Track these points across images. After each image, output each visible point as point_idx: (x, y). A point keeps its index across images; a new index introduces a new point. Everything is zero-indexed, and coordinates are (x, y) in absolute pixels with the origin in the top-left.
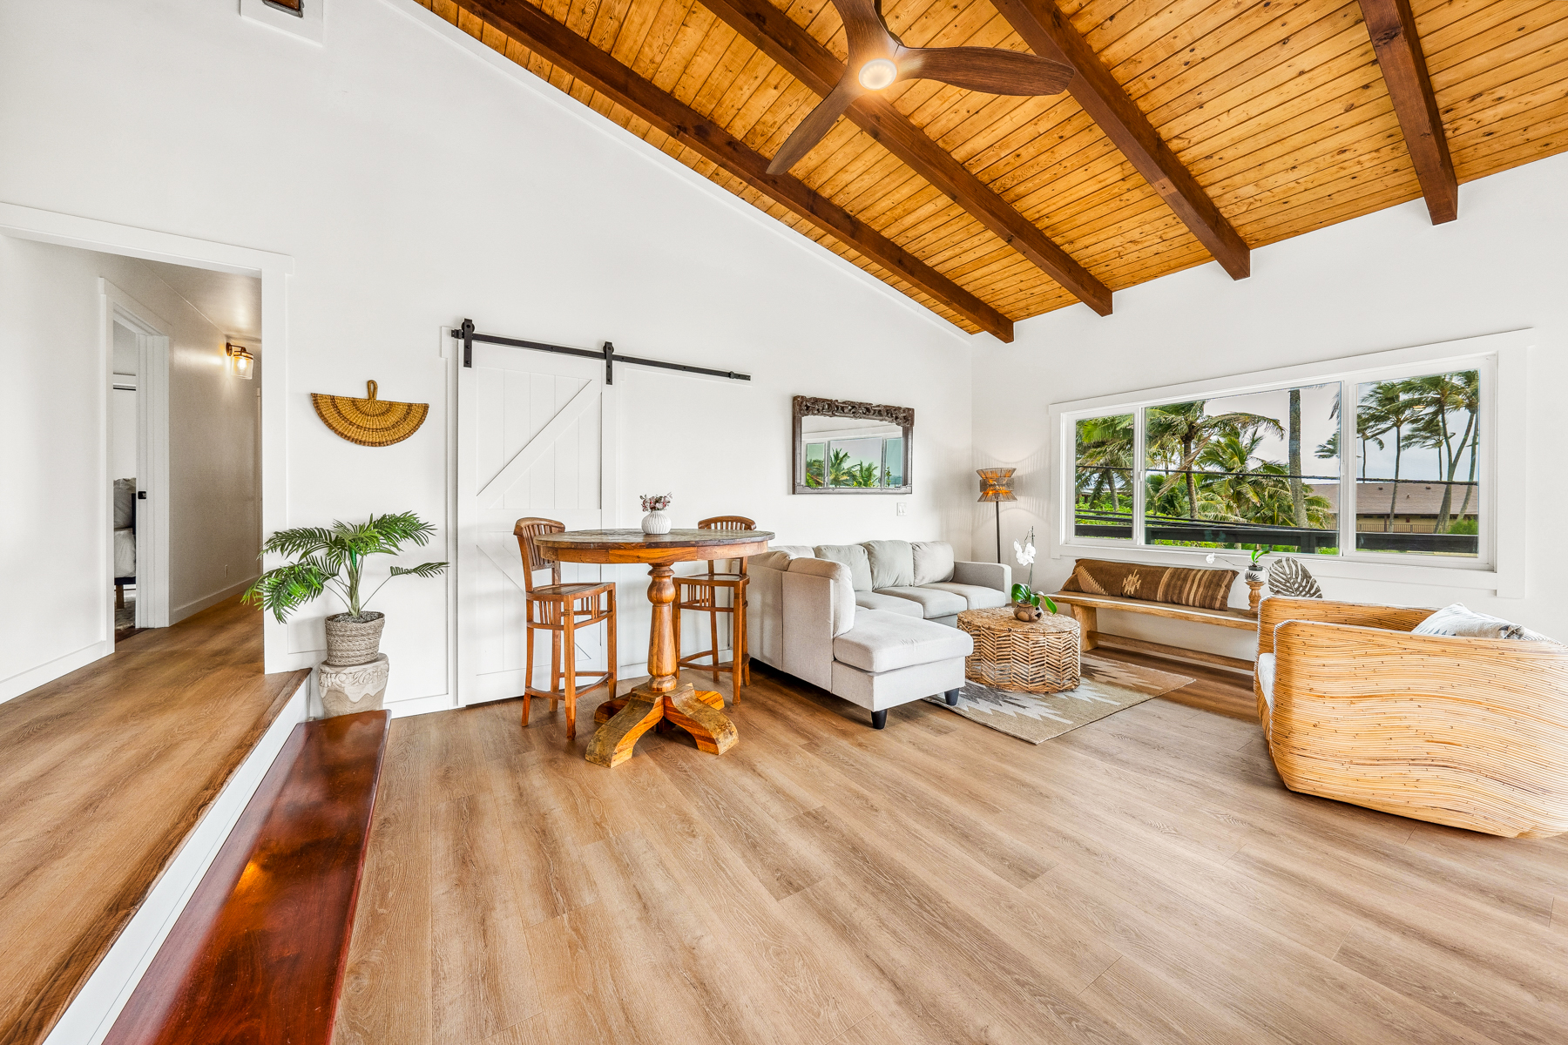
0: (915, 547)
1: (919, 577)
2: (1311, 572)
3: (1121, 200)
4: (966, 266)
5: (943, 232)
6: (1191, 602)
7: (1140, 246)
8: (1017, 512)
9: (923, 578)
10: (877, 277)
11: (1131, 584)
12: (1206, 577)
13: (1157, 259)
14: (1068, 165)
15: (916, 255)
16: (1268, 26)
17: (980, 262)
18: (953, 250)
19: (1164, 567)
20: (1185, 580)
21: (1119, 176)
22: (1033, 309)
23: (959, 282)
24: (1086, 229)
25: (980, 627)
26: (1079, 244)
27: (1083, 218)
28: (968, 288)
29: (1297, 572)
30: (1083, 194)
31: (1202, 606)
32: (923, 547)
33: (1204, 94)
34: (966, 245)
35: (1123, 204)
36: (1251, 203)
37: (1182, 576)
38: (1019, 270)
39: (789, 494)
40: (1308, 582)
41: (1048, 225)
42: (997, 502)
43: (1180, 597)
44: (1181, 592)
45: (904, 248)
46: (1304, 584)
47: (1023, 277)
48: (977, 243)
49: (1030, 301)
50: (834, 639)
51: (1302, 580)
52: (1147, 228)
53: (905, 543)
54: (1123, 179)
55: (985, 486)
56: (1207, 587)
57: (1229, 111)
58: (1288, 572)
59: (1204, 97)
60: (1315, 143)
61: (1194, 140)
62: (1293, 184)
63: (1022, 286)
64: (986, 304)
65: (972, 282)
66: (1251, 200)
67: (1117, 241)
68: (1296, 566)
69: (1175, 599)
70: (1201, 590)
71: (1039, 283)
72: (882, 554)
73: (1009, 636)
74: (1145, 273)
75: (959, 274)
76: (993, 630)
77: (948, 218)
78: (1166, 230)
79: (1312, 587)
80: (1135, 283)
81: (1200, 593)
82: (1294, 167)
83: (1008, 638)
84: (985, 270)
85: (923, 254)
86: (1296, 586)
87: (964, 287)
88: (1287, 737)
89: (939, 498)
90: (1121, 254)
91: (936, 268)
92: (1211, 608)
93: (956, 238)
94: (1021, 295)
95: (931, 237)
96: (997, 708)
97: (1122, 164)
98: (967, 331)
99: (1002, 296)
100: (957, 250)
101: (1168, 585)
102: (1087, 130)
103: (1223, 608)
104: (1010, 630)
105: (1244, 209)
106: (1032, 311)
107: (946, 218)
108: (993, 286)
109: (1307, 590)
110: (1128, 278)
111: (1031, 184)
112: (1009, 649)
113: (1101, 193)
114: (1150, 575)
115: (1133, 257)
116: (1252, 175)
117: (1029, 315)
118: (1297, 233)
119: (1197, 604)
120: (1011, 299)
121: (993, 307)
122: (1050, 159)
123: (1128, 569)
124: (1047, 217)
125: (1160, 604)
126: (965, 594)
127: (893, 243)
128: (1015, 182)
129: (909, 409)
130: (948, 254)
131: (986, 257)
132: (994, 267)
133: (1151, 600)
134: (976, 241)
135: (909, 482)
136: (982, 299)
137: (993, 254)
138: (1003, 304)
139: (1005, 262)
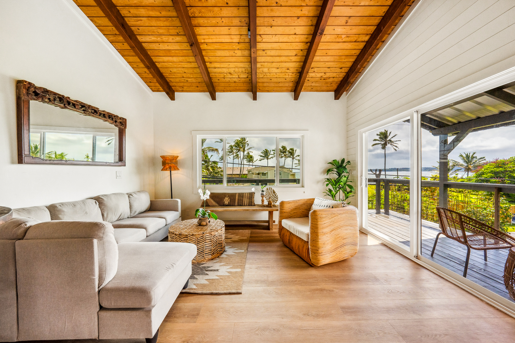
0: (129, 195)
1: (133, 212)
2: (275, 191)
3: (234, 52)
4: (161, 52)
5: (154, 23)
6: (246, 205)
7: (231, 77)
8: (179, 175)
9: (135, 212)
10: (101, 30)
11: (227, 201)
12: (248, 195)
13: (233, 85)
14: (224, 21)
15: (133, 28)
16: (299, 7)
17: (168, 53)
18: (157, 37)
19: (235, 193)
20: (243, 197)
21: (237, 41)
22: (185, 89)
23: (155, 59)
24: (218, 59)
25: (187, 235)
26: (213, 65)
27: (219, 53)
28: (159, 65)
29: (272, 191)
30: (224, 41)
31: (249, 205)
32: (134, 195)
33: (275, 22)
34: (165, 38)
35: (234, 55)
36: (264, 75)
37: (242, 196)
38: (186, 66)
39: (13, 163)
40: (274, 194)
41: (206, 49)
42: (171, 171)
43: (242, 203)
44: (242, 201)
45: (126, 19)
46: (273, 195)
47: (186, 71)
48: (171, 40)
49: (185, 84)
50: (99, 291)
51: (273, 194)
52: (237, 69)
53: (123, 194)
54: (238, 43)
55: (164, 163)
56: (249, 199)
57: (276, 35)
58: (269, 192)
59: (274, 23)
60: (285, 62)
61: (264, 40)
62: (275, 74)
63: (185, 75)
64: (165, 78)
65: (162, 62)
66: (265, 74)
67: (225, 70)
68: (272, 190)
69: (241, 204)
70: (248, 200)
71: (192, 76)
72: (110, 203)
73: (203, 236)
74: (228, 89)
75: (156, 55)
76: (195, 235)
77: (160, 15)
78: (241, 74)
79: (276, 195)
80: (224, 91)
81: (248, 201)
82: (278, 68)
83: (203, 237)
84: (170, 59)
85: (138, 31)
86: (271, 195)
87: (156, 64)
88: (318, 250)
89: (139, 169)
90: (225, 77)
91: (143, 44)
92: (251, 205)
93: (161, 31)
94: (182, 80)
95: (145, 21)
96: (207, 277)
97: (241, 35)
98: (151, 89)
99: (174, 77)
100: (159, 39)
101: (238, 200)
102: (237, 8)
103: (254, 205)
104: (204, 233)
105: (262, 77)
106: (184, 89)
107: (157, 14)
108: (171, 69)
109: (274, 196)
110: (223, 88)
111: (206, 21)
112: (203, 243)
113: (229, 45)
114: (232, 196)
115: (227, 80)
116: (269, 64)
117: (182, 91)
118: (268, 91)
119: (247, 205)
120: (177, 80)
121: (168, 81)
122: (218, 12)
123: (224, 195)
124: (207, 44)
125: (237, 207)
126: (164, 217)
127: (118, 11)
128: (200, 15)
129: (123, 119)
130: (153, 38)
131: (173, 51)
132: (175, 59)
133: (233, 205)
134: (170, 39)
135: (124, 159)
136: (164, 74)
137: (177, 51)
138: (173, 80)
139: (181, 59)
